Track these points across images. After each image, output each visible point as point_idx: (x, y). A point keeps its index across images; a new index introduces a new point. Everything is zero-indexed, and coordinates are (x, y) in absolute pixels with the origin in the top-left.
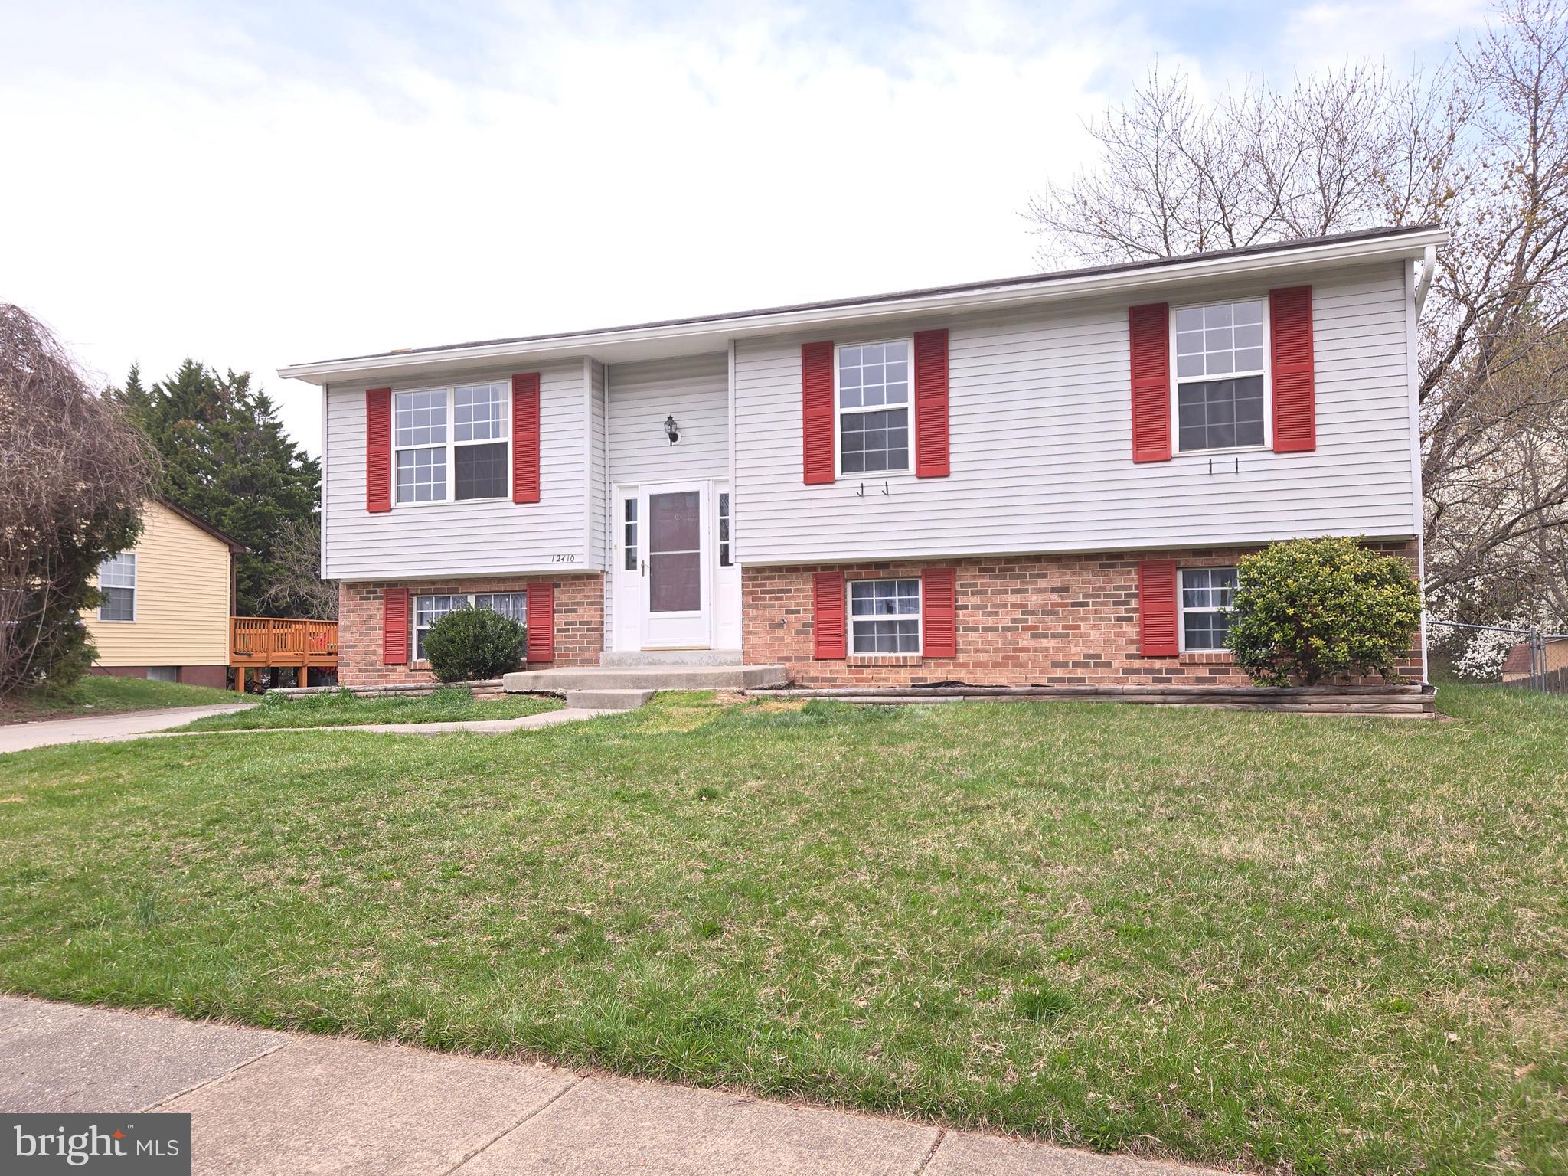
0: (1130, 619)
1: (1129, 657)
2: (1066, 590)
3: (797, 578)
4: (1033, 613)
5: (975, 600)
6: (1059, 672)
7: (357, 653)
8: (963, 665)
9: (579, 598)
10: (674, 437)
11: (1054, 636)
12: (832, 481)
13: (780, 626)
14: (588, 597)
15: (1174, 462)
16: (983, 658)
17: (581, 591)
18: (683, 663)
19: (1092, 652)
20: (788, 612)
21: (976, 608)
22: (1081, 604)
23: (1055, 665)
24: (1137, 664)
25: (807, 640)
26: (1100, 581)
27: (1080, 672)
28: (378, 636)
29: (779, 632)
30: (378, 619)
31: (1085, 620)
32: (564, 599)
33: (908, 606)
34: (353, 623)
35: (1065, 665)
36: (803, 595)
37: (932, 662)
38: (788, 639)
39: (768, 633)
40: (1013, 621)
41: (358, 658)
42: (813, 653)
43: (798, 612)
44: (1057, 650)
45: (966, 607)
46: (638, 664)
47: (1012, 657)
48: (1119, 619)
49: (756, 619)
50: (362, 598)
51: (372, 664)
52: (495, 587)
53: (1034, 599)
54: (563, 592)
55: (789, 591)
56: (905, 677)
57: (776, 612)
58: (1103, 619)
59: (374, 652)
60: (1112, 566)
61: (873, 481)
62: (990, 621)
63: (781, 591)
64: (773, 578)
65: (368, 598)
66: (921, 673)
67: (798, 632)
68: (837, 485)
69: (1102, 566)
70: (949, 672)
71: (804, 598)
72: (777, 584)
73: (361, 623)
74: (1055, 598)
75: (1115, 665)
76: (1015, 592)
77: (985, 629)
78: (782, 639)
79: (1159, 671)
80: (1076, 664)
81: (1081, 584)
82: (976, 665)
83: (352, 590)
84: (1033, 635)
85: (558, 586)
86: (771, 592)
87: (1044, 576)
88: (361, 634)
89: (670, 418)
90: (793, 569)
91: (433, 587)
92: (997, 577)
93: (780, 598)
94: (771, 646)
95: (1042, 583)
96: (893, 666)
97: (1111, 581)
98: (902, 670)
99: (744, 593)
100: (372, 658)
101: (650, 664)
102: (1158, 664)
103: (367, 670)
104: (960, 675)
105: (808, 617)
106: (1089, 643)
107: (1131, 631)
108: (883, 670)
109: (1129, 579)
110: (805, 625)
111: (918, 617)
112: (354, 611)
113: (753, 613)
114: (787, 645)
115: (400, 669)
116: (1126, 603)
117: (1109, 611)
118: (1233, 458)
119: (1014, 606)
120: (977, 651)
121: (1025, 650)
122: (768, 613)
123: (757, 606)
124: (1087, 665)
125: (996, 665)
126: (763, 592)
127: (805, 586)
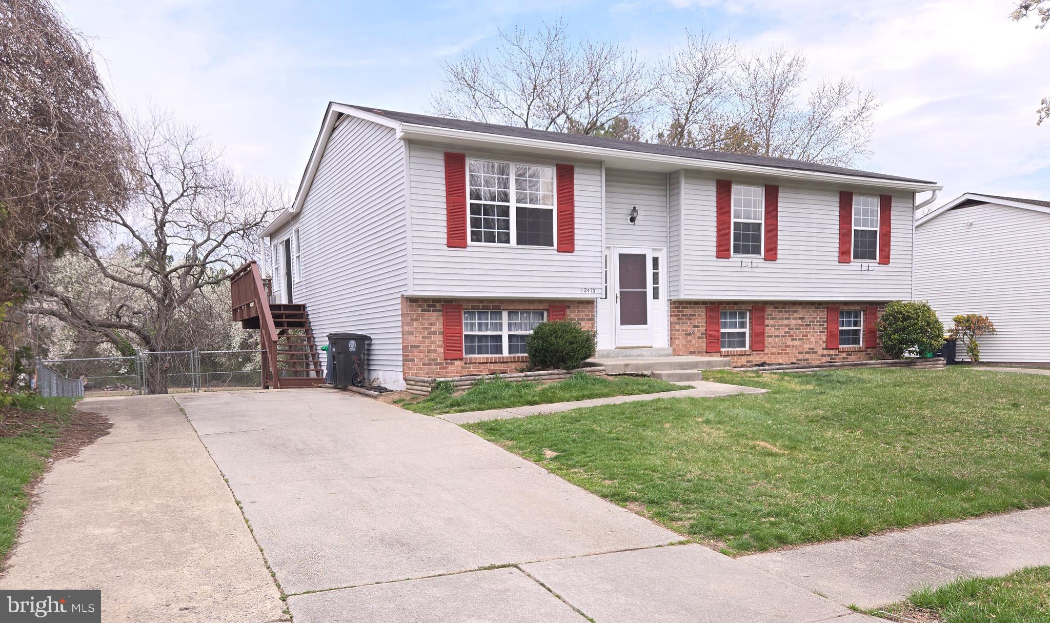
0: (824, 332)
1: (823, 349)
2: (803, 318)
3: (698, 308)
4: (792, 329)
5: (771, 322)
6: (800, 357)
7: (420, 352)
8: (767, 354)
9: (582, 315)
10: (633, 220)
11: (799, 340)
12: (728, 257)
13: (690, 334)
14: (588, 315)
15: (851, 264)
16: (774, 350)
17: (583, 311)
18: (642, 355)
19: (811, 347)
20: (694, 327)
21: (772, 326)
22: (809, 325)
23: (799, 353)
24: (825, 352)
25: (702, 342)
26: (814, 315)
27: (807, 356)
28: (439, 339)
29: (690, 338)
30: (438, 326)
31: (809, 332)
32: (572, 316)
33: (742, 325)
34: (416, 329)
35: (801, 353)
36: (700, 318)
37: (755, 353)
38: (694, 342)
39: (684, 338)
40: (785, 332)
41: (422, 355)
42: (705, 349)
43: (698, 327)
44: (801, 346)
45: (768, 326)
46: (618, 357)
47: (784, 350)
48: (821, 332)
49: (678, 330)
50: (422, 311)
51: (434, 360)
52: (526, 306)
53: (793, 322)
54: (572, 311)
55: (694, 315)
56: (744, 360)
57: (688, 327)
58: (815, 332)
59: (435, 351)
60: (819, 308)
61: (747, 258)
62: (777, 333)
63: (691, 315)
64: (687, 308)
65: (429, 311)
66: (750, 358)
67: (699, 338)
68: (731, 259)
69: (816, 308)
70: (761, 358)
71: (702, 319)
72: (688, 311)
73: (423, 329)
74: (800, 322)
75: (819, 352)
76: (787, 319)
77: (776, 336)
78: (691, 342)
79: (832, 355)
80: (806, 353)
81: (809, 315)
82: (772, 354)
83: (414, 304)
84: (792, 340)
85: (569, 307)
86: (686, 315)
87: (796, 311)
88: (423, 337)
89: (635, 208)
90: (696, 303)
91: (481, 305)
92: (780, 311)
93: (690, 319)
94: (685, 346)
95: (796, 315)
96: (739, 355)
97: (818, 315)
98: (743, 357)
99: (671, 316)
100: (433, 355)
101: (624, 356)
102: (832, 352)
103: (430, 364)
104: (766, 359)
105: (703, 330)
106: (811, 343)
107: (824, 338)
108: (735, 357)
109: (823, 314)
110: (702, 334)
111: (747, 330)
112: (416, 320)
113: (677, 327)
114: (693, 345)
115: (457, 363)
116: (823, 325)
117: (817, 328)
118: (860, 264)
119: (786, 326)
120: (772, 347)
121: (789, 346)
122: (685, 327)
123: (679, 323)
124: (809, 353)
125: (779, 354)
126: (682, 315)
127: (701, 313)
